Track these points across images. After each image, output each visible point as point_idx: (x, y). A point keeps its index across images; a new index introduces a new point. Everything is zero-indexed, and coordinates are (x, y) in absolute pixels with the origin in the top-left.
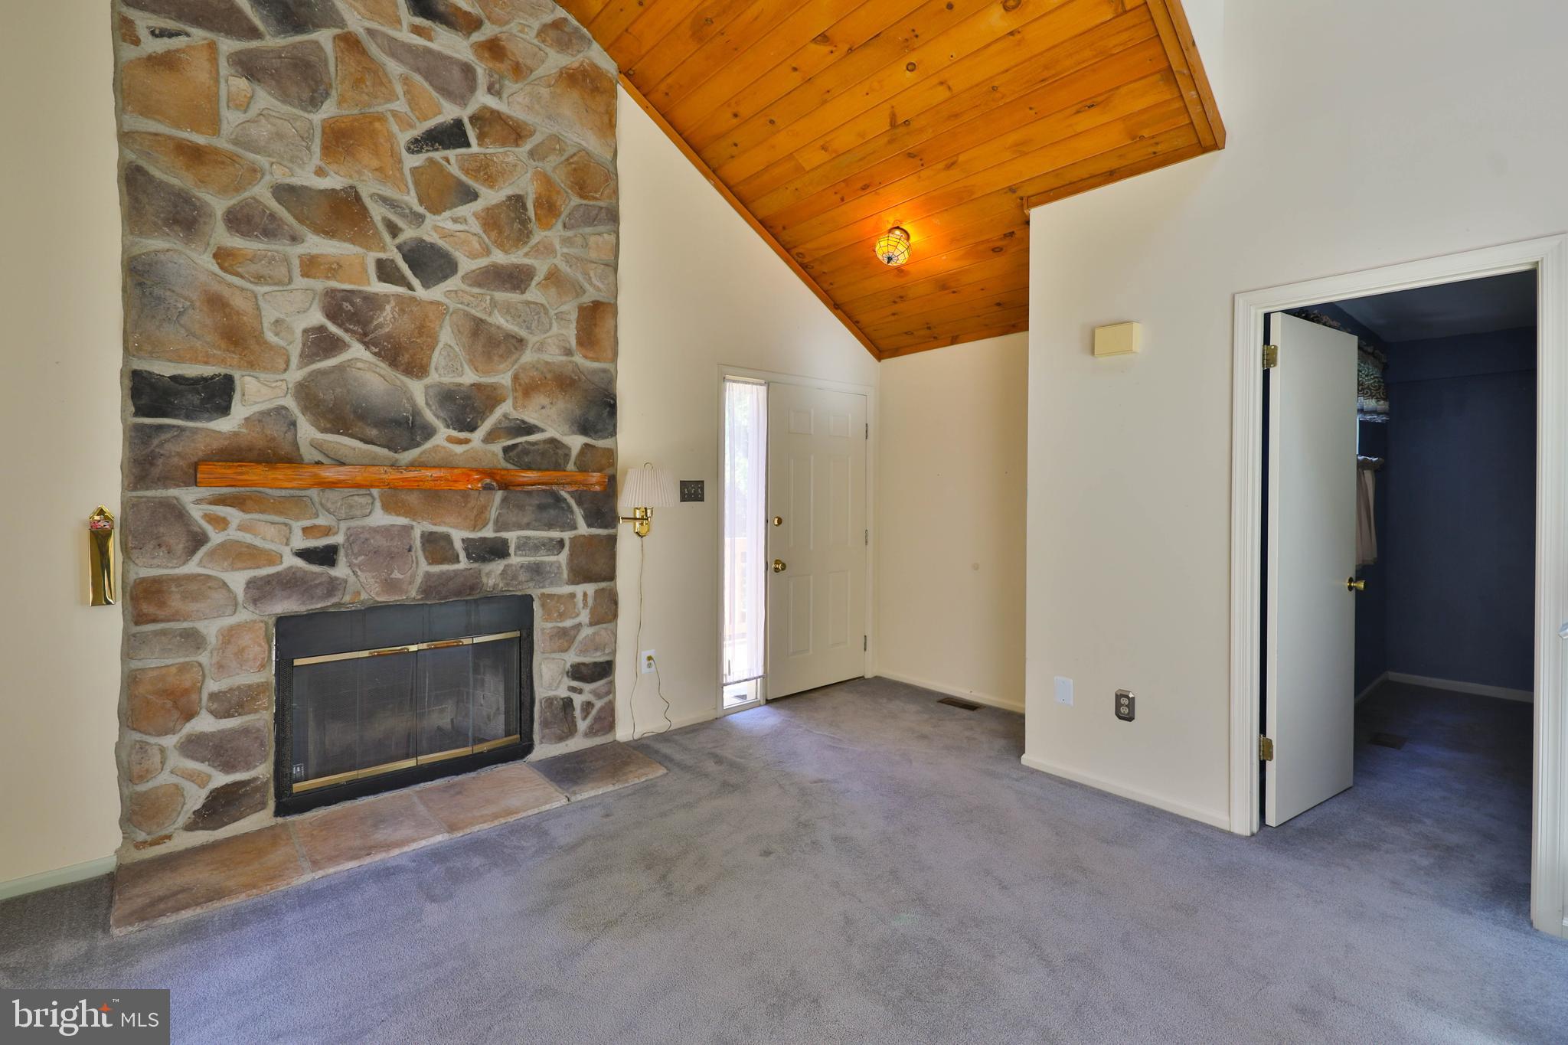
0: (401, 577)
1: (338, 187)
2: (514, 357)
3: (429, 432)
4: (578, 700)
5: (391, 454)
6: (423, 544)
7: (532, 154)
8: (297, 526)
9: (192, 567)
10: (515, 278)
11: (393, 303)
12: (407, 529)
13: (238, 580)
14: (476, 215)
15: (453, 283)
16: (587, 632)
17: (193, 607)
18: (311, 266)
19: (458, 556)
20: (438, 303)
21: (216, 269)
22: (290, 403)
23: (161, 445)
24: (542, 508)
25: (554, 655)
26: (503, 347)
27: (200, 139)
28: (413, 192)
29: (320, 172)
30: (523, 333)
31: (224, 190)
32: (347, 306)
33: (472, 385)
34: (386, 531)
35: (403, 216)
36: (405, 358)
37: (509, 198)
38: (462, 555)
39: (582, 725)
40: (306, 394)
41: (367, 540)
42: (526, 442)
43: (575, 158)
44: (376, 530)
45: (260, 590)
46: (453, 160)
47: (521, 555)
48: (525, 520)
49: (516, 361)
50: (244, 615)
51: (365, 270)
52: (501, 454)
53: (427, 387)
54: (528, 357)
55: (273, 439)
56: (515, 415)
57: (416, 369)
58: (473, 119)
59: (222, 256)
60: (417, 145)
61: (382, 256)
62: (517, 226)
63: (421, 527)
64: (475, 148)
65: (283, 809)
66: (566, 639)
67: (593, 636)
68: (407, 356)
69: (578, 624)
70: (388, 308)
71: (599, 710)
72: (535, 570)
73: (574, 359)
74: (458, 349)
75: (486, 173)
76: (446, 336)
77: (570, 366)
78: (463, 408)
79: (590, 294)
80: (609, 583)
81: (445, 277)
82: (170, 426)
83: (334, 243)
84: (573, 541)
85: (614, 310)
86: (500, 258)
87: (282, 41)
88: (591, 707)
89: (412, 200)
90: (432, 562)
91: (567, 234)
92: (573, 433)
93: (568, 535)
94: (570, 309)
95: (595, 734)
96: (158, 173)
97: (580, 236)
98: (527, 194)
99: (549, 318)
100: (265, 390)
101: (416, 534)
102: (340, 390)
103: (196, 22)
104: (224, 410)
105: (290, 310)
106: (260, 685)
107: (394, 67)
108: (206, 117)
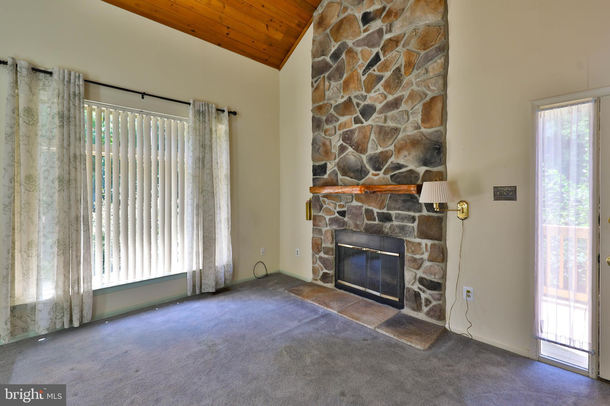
0: (359, 223)
1: (346, 99)
2: (394, 137)
3: (367, 173)
4: (423, 296)
5: (357, 181)
6: (365, 213)
7: (403, 46)
8: (338, 204)
9: (321, 214)
10: (395, 104)
11: (358, 130)
12: (361, 207)
13: (327, 218)
14: (382, 85)
15: (374, 116)
16: (427, 264)
17: (321, 224)
18: (340, 127)
19: (375, 219)
20: (370, 125)
21: (324, 136)
23: (316, 183)
24: (405, 201)
25: (412, 269)
26: (390, 134)
27: (322, 103)
29: (343, 97)
30: (398, 126)
31: (325, 114)
32: (347, 136)
33: (380, 153)
34: (356, 207)
35: (361, 99)
37: (394, 72)
38: (377, 219)
39: (425, 309)
40: (339, 165)
41: (351, 209)
42: (400, 173)
43: (423, 32)
45: (331, 221)
46: (375, 69)
47: (397, 221)
48: (398, 206)
49: (396, 139)
50: (329, 228)
51: (351, 123)
52: (389, 179)
53: (367, 157)
54: (401, 136)
55: (333, 179)
56: (395, 161)
57: (364, 151)
58: (382, 49)
59: (325, 132)
60: (364, 72)
61: (355, 115)
62: (396, 81)
64: (382, 59)
66: (418, 264)
67: (431, 266)
68: (360, 148)
69: (422, 258)
70: (356, 132)
71: (435, 306)
72: (402, 228)
73: (421, 130)
74: (375, 140)
75: (385, 67)
76: (373, 137)
77: (418, 134)
78: (376, 162)
79: (430, 95)
80: (439, 242)
81: (371, 115)
82: (317, 178)
83: (345, 117)
84: (420, 217)
85: (444, 98)
86: (390, 98)
87: (336, 65)
88: (430, 302)
89: (364, 93)
90: (367, 220)
91: (419, 71)
92: (420, 166)
93: (417, 215)
94: (419, 107)
95: (431, 317)
96: (316, 116)
97: (424, 69)
98: (401, 65)
99: (408, 115)
100: (331, 166)
103: (321, 73)
104: (325, 173)
105: (336, 141)
106: (332, 248)
107: (359, 49)
108: (323, 97)
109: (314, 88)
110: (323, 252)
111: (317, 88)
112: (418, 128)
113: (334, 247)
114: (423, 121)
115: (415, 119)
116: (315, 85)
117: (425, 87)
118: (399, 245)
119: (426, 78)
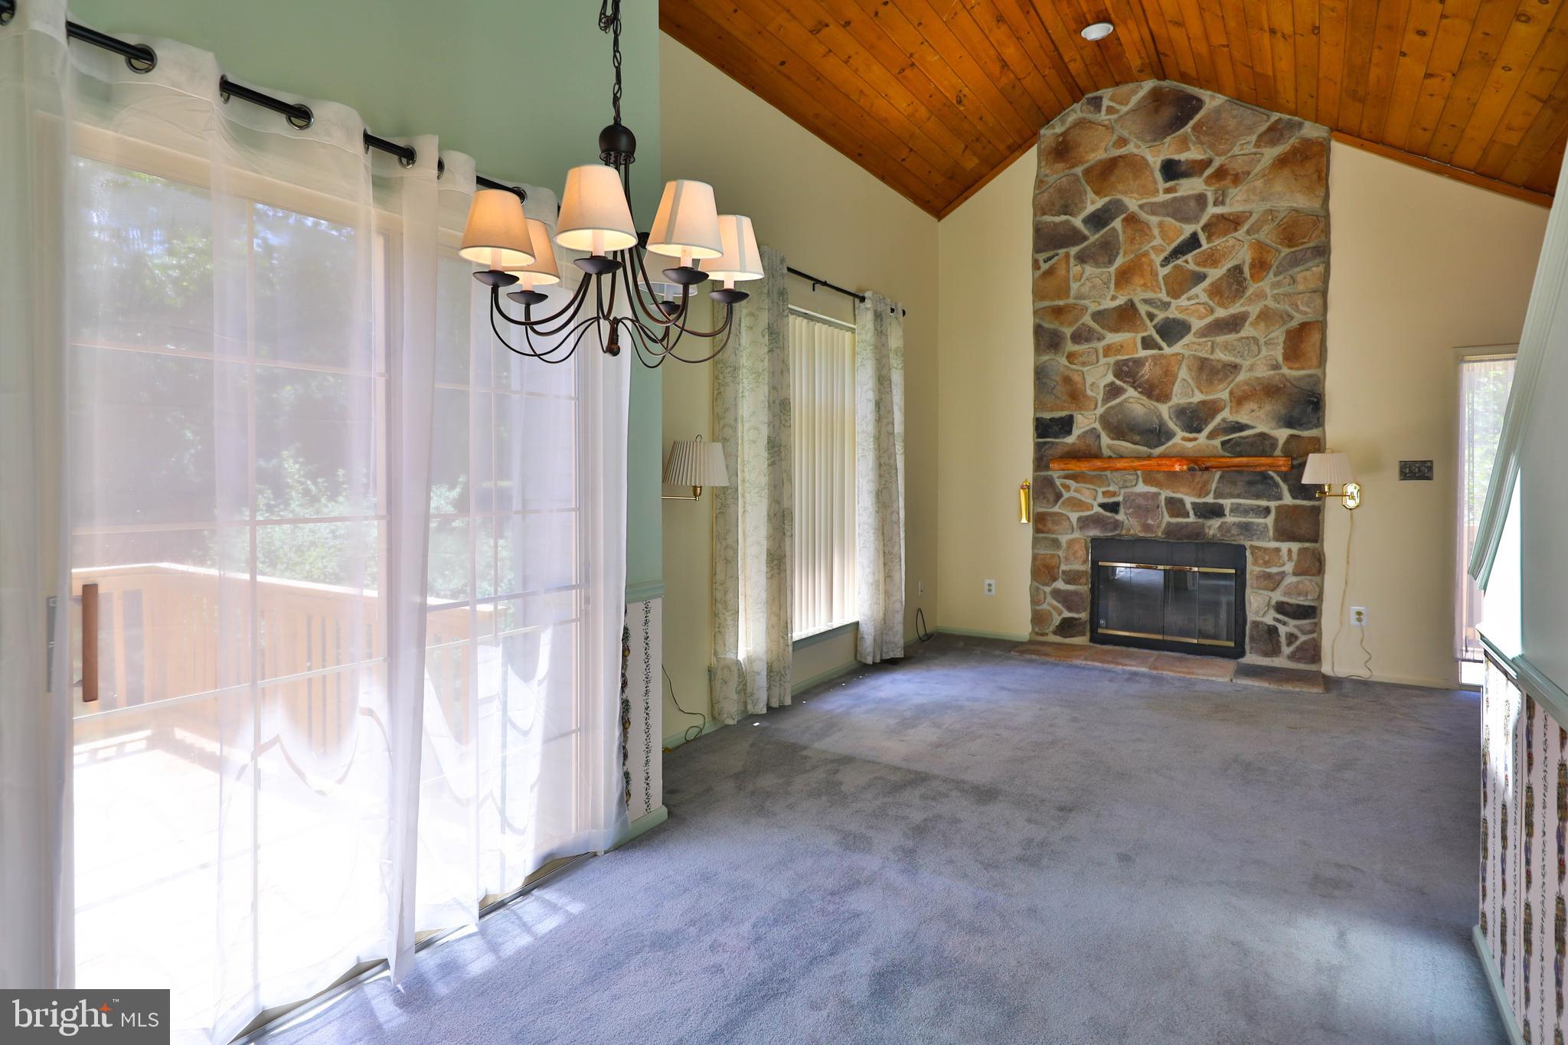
0: (1152, 523)
1: (1122, 303)
2: (1230, 379)
3: (1170, 435)
4: (1283, 630)
5: (1149, 450)
6: (1166, 504)
7: (1248, 232)
8: (1100, 490)
9: (1056, 509)
10: (1233, 324)
11: (1150, 361)
12: (1157, 495)
13: (1074, 517)
14: (1205, 290)
15: (1188, 339)
16: (1291, 580)
17: (1056, 528)
18: (1108, 351)
19: (1188, 513)
20: (1178, 354)
21: (1067, 363)
22: (1097, 426)
23: (1045, 451)
24: (1250, 483)
25: (1261, 592)
26: (1221, 373)
27: (1061, 303)
28: (1164, 291)
29: (1114, 298)
30: (1238, 361)
31: (1070, 324)
32: (1125, 368)
33: (1199, 402)
34: (1145, 495)
35: (1157, 307)
36: (1157, 392)
37: (1230, 269)
38: (1191, 513)
39: (1287, 650)
40: (1104, 420)
41: (1133, 499)
42: (1240, 437)
43: (1285, 220)
44: (1139, 495)
45: (1084, 523)
46: (1190, 260)
47: (1234, 516)
48: (1236, 492)
49: (1233, 380)
50: (1077, 535)
51: (1135, 346)
52: (1220, 446)
53: (1170, 408)
54: (1242, 377)
55: (1090, 445)
56: (1231, 418)
57: (1163, 397)
58: (1204, 228)
59: (1071, 357)
60: (1166, 261)
61: (1145, 334)
62: (1235, 287)
63: (1165, 494)
64: (1205, 245)
65: (1093, 640)
66: (1272, 581)
67: (1298, 582)
68: (1155, 391)
69: (1284, 572)
70: (1147, 364)
71: (1304, 643)
72: (1246, 528)
73: (1281, 371)
74: (1190, 381)
75: (1212, 259)
76: (1183, 373)
77: (1277, 377)
78: (1192, 418)
79: (1298, 319)
80: (1313, 544)
81: (1182, 337)
82: (1047, 442)
83: (1120, 334)
84: (1278, 508)
85: (1322, 325)
86: (1221, 313)
87: (1097, 236)
88: (1296, 638)
89: (1163, 296)
90: (1172, 516)
91: (1278, 279)
92: (1280, 427)
93: (1273, 504)
94: (1279, 334)
95: (1299, 660)
96: (1046, 325)
97: (1289, 277)
98: (1244, 262)
99: (1258, 346)
100: (1085, 420)
101: (1162, 498)
102: (1120, 416)
103: (1061, 247)
104: (1069, 432)
105: (1098, 377)
106: (1083, 571)
107: (1154, 220)
108: (1064, 291)
109: (1039, 273)
110: (1063, 580)
111: (1049, 273)
112: (1276, 367)
113: (1089, 570)
114: (1286, 357)
115: (1272, 353)
116: (1045, 267)
117: (1289, 306)
118: (1236, 556)
119: (1290, 291)
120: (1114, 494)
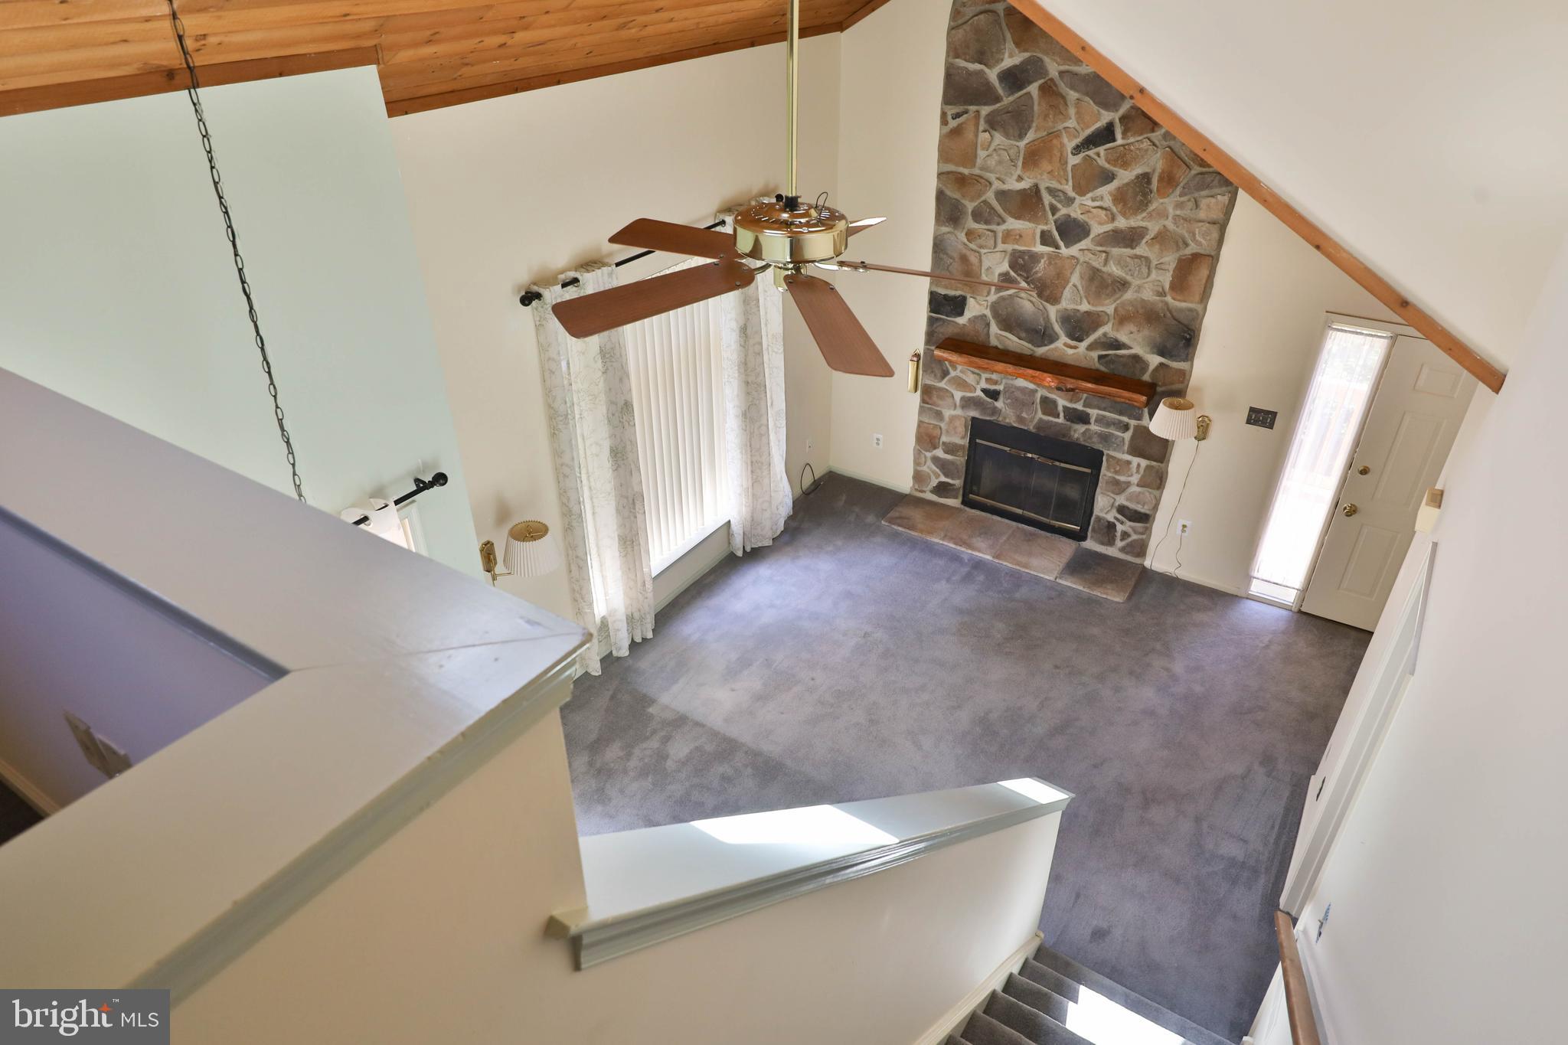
0: (1026, 416)
1: (1027, 187)
2: (1117, 296)
3: (1052, 338)
4: (1120, 528)
5: (1033, 348)
6: (1040, 402)
7: (1164, 137)
8: (984, 376)
9: (942, 384)
10: (1130, 238)
11: (1045, 259)
12: (1034, 392)
13: (958, 395)
14: (1110, 193)
15: (1085, 244)
16: (1134, 489)
17: (940, 402)
18: (1008, 236)
19: (1059, 414)
20: (1074, 257)
21: (965, 241)
22: (988, 313)
23: (940, 327)
25: (1109, 493)
26: (1110, 288)
27: (966, 171)
28: (1070, 183)
29: (1020, 179)
30: (1129, 278)
31: (973, 199)
32: (1021, 261)
33: (1086, 312)
34: (1023, 390)
35: (1061, 201)
36: (1047, 293)
37: (1137, 177)
38: (1062, 415)
39: (1119, 544)
40: (994, 307)
41: (1013, 392)
42: (1117, 356)
44: (1019, 389)
45: (967, 402)
46: (1102, 153)
47: (1097, 426)
48: (1104, 405)
49: (1120, 298)
50: (959, 412)
51: (1034, 238)
52: (1096, 359)
53: (1058, 311)
54: (1129, 295)
55: (978, 332)
56: (1112, 334)
57: (1054, 300)
58: (1122, 119)
59: (970, 234)
60: (1077, 150)
61: (1045, 228)
62: (1139, 198)
63: (1041, 392)
64: (1120, 141)
65: (964, 503)
66: (1120, 488)
67: (1140, 493)
68: (1048, 291)
69: (1129, 482)
70: (1042, 261)
71: (1134, 540)
72: (1105, 438)
73: (1166, 298)
74: (1080, 288)
75: (1123, 159)
76: (1075, 279)
77: (1160, 305)
78: (1076, 326)
79: (1192, 248)
80: (1159, 464)
81: (1080, 241)
82: (941, 319)
83: (1021, 222)
84: (1136, 427)
85: (1213, 259)
86: (1122, 223)
87: (1011, 98)
88: (1129, 536)
89: (1068, 188)
90: (1044, 413)
91: (1182, 199)
92: (1153, 353)
93: (1133, 423)
94: (1170, 260)
95: (1127, 553)
96: (948, 193)
97: (1193, 200)
98: (1154, 171)
99: (1149, 269)
100: (977, 306)
101: (1038, 396)
102: (1009, 309)
103: (972, 104)
104: (961, 314)
105: (995, 264)
106: (961, 445)
107: (1072, 95)
108: (970, 159)
109: (947, 129)
110: (943, 449)
111: (956, 132)
112: (1162, 294)
113: (967, 445)
114: (1173, 287)
115: (1161, 278)
116: (953, 124)
117: (1187, 231)
118: (1094, 459)
119: (1192, 216)
120: (996, 383)
